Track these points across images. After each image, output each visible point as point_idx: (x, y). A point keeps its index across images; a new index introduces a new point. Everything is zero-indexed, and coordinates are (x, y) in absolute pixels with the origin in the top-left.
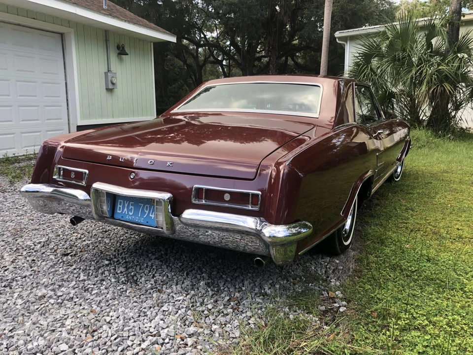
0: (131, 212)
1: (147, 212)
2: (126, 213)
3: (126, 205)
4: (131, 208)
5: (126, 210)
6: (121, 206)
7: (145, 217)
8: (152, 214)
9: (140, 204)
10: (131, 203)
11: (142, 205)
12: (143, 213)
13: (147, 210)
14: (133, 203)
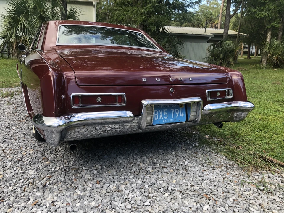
0: (166, 117)
1: (178, 113)
2: (162, 118)
3: (161, 113)
4: (166, 114)
5: (161, 116)
6: (157, 115)
7: (177, 117)
8: (182, 114)
9: (171, 110)
10: (164, 110)
11: (173, 110)
12: (175, 115)
13: (177, 112)
14: (166, 110)
